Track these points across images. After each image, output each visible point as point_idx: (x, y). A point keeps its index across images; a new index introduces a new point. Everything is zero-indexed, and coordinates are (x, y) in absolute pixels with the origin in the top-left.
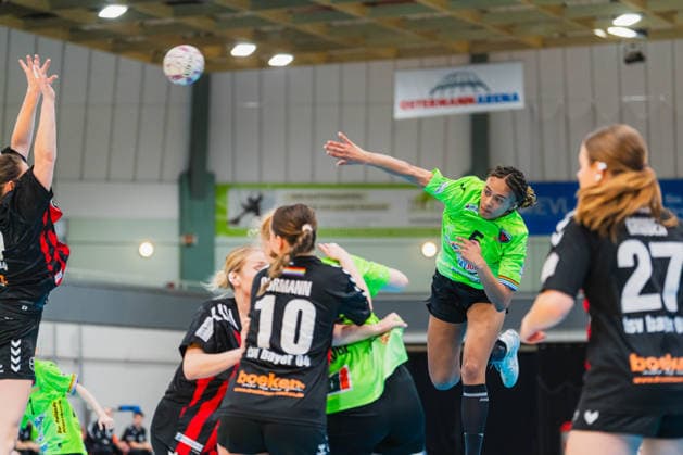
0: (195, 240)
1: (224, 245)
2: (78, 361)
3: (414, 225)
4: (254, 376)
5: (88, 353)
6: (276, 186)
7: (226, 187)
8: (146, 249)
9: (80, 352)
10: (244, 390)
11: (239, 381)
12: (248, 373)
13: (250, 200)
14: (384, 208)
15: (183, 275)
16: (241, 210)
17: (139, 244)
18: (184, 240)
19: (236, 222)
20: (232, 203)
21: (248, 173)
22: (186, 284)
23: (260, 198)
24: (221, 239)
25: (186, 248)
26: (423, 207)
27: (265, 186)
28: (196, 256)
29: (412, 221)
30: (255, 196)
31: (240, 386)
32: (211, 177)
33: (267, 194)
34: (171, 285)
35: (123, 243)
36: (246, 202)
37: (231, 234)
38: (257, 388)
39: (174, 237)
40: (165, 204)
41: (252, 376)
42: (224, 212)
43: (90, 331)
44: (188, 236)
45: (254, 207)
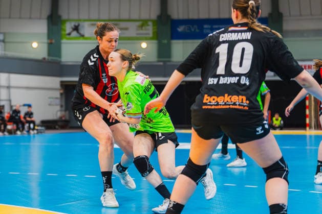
0: (53, 41)
1: (65, 43)
2: (9, 87)
3: (138, 36)
4: (215, 97)
5: (12, 84)
6: (85, 20)
7: (65, 21)
8: (35, 45)
9: (9, 84)
10: (209, 107)
11: (205, 101)
12: (210, 96)
13: (75, 26)
14: (126, 29)
15: (49, 54)
16: (71, 30)
17: (32, 43)
18: (49, 41)
19: (69, 34)
20: (68, 27)
21: (74, 15)
22: (51, 58)
23: (79, 25)
24: (64, 41)
25: (50, 44)
26: (142, 29)
27: (80, 20)
28: (54, 47)
29: (137, 34)
30: (77, 24)
31: (206, 104)
32: (60, 17)
33: (81, 23)
34: (44, 59)
35: (26, 42)
36: (73, 27)
37: (68, 39)
38: (218, 104)
39: (45, 40)
40: (41, 27)
41: (213, 97)
42: (65, 31)
43: (13, 76)
44: (51, 40)
45: (76, 29)
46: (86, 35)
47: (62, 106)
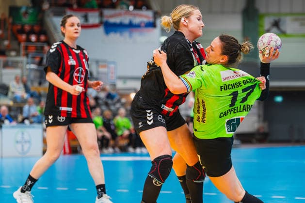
6: (286, 14)
13: (275, 21)
16: (270, 25)
19: (268, 31)
20: (267, 22)
21: (274, 9)
23: (279, 20)
27: (281, 14)
33: (283, 18)
36: (273, 22)
42: (263, 27)
44: (247, 37)
45: (276, 24)
46: (289, 31)
47: (259, 116)
